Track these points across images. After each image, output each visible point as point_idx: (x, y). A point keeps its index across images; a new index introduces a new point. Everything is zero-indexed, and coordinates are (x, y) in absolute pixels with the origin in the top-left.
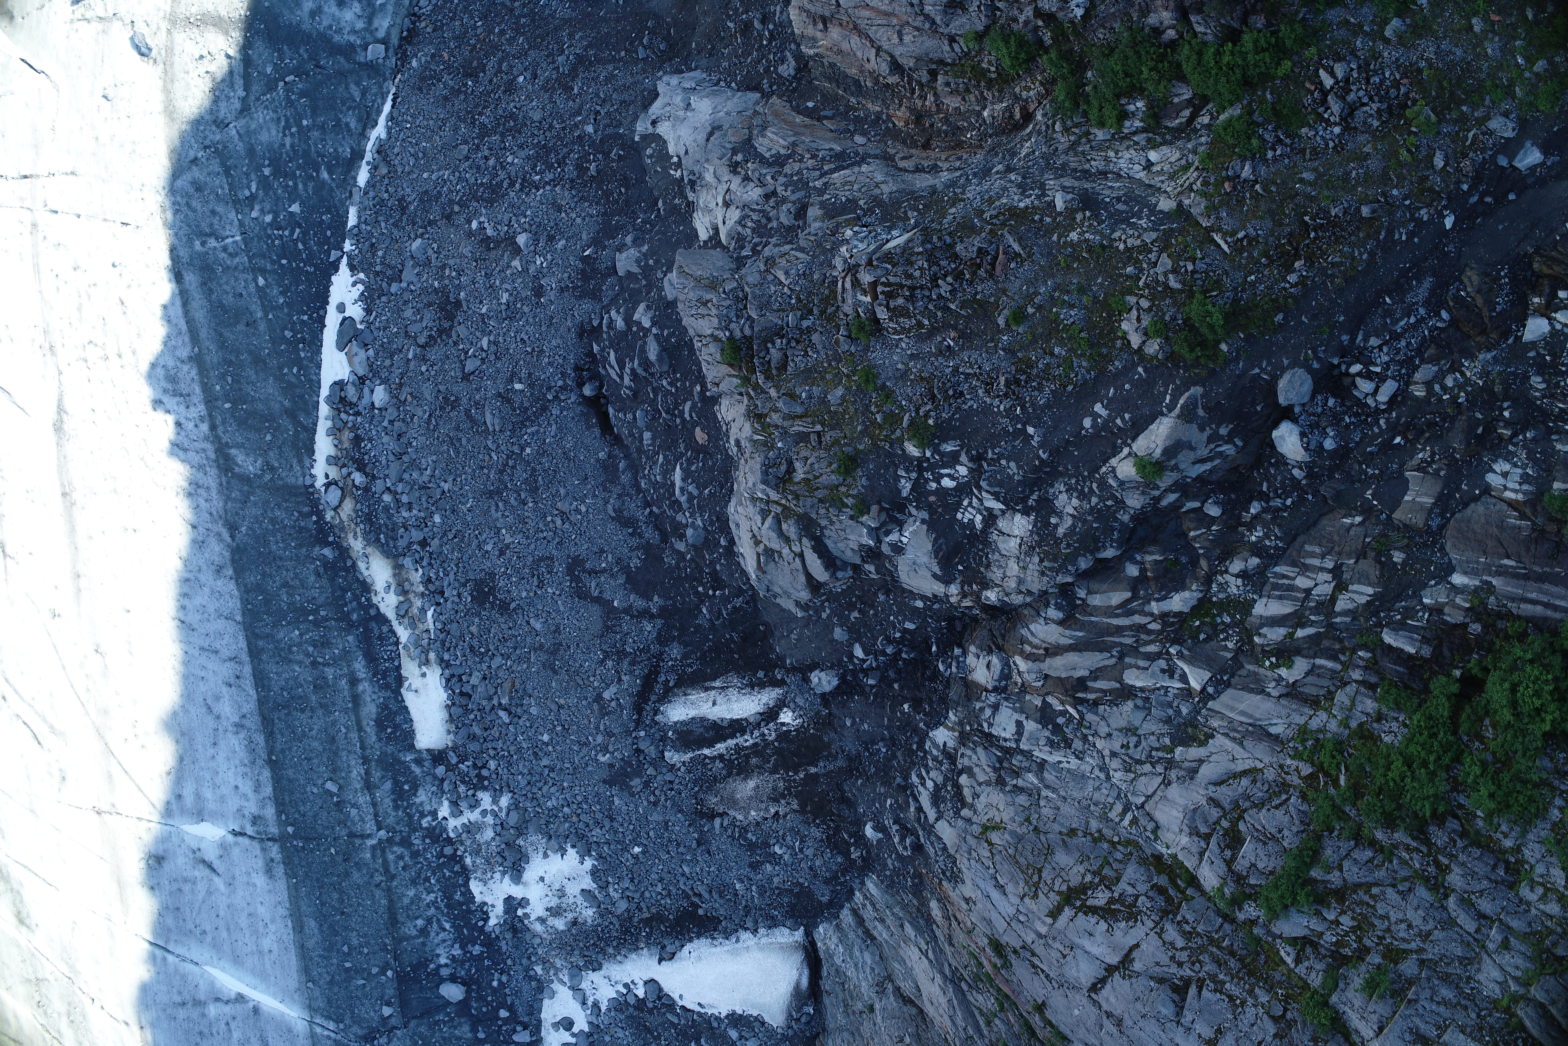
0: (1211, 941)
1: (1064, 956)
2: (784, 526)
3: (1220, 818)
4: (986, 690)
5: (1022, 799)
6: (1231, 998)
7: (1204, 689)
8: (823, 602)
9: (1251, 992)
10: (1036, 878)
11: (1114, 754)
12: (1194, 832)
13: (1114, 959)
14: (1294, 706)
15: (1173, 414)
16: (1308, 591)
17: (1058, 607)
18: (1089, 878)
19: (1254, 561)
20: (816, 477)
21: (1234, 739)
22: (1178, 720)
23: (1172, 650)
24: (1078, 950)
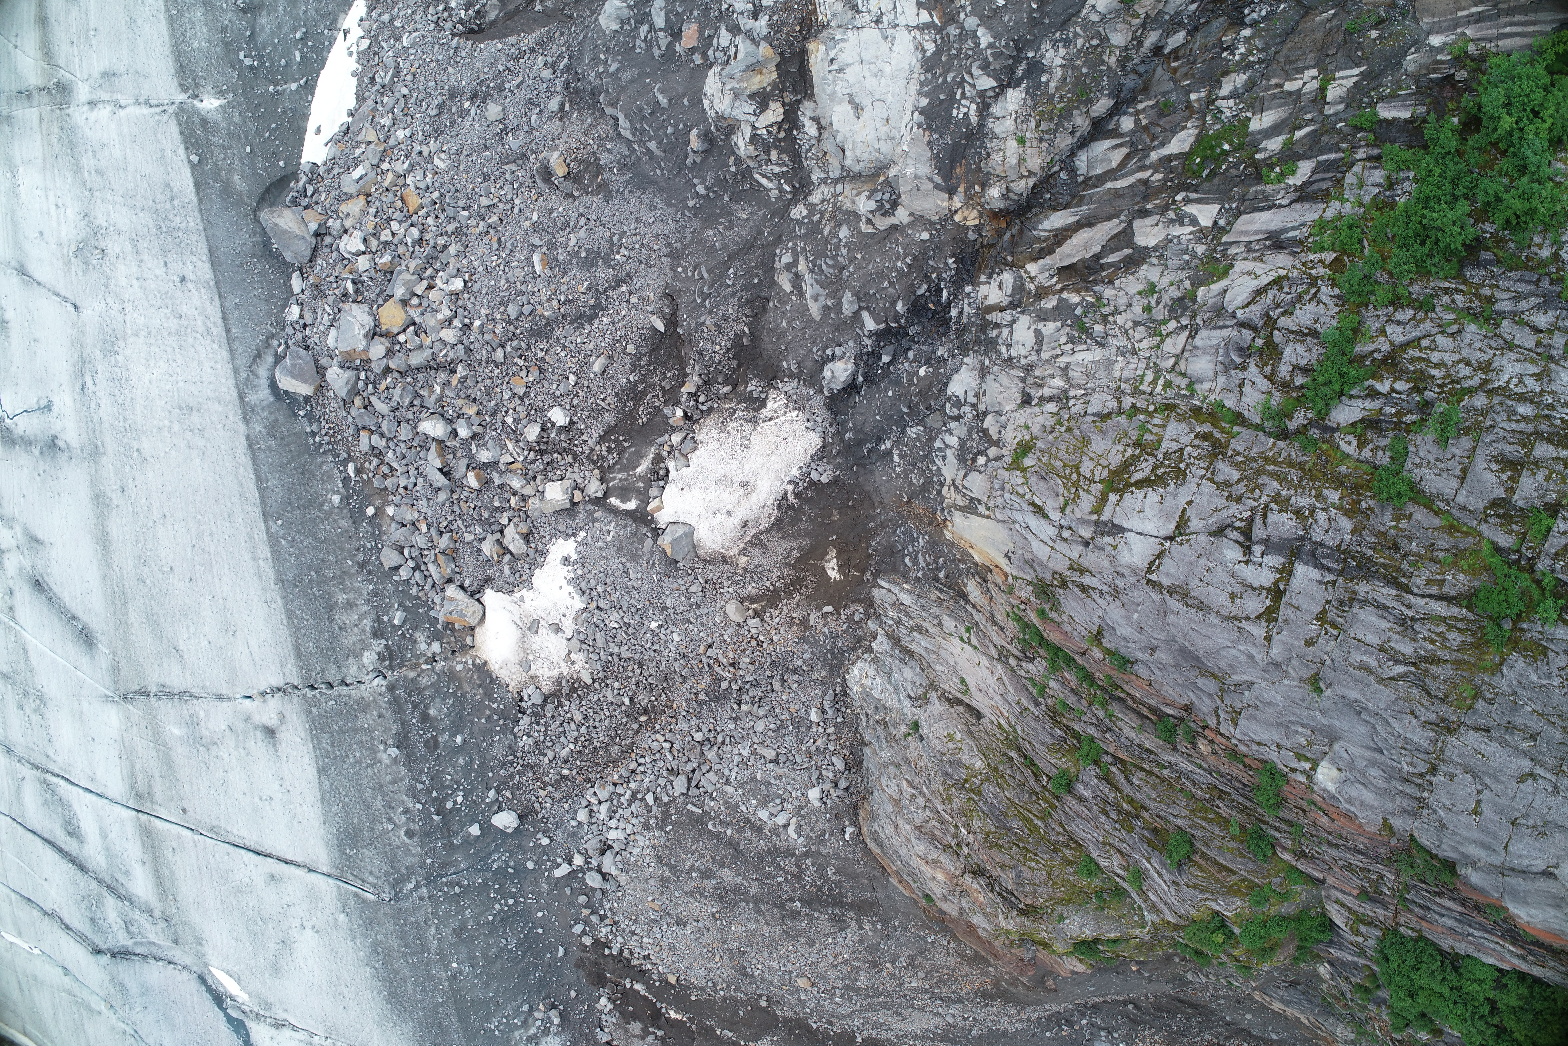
0: (1266, 459)
1: (1115, 547)
3: (1253, 340)
4: (1001, 309)
5: (1052, 407)
6: (1298, 513)
7: (1216, 223)
9: (1319, 496)
10: (1074, 477)
12: (1228, 366)
13: (1168, 529)
14: (1307, 206)
16: (1298, 92)
18: (1129, 451)
19: (1242, 79)
21: (1254, 259)
22: (1195, 262)
23: (1179, 198)
24: (1128, 535)
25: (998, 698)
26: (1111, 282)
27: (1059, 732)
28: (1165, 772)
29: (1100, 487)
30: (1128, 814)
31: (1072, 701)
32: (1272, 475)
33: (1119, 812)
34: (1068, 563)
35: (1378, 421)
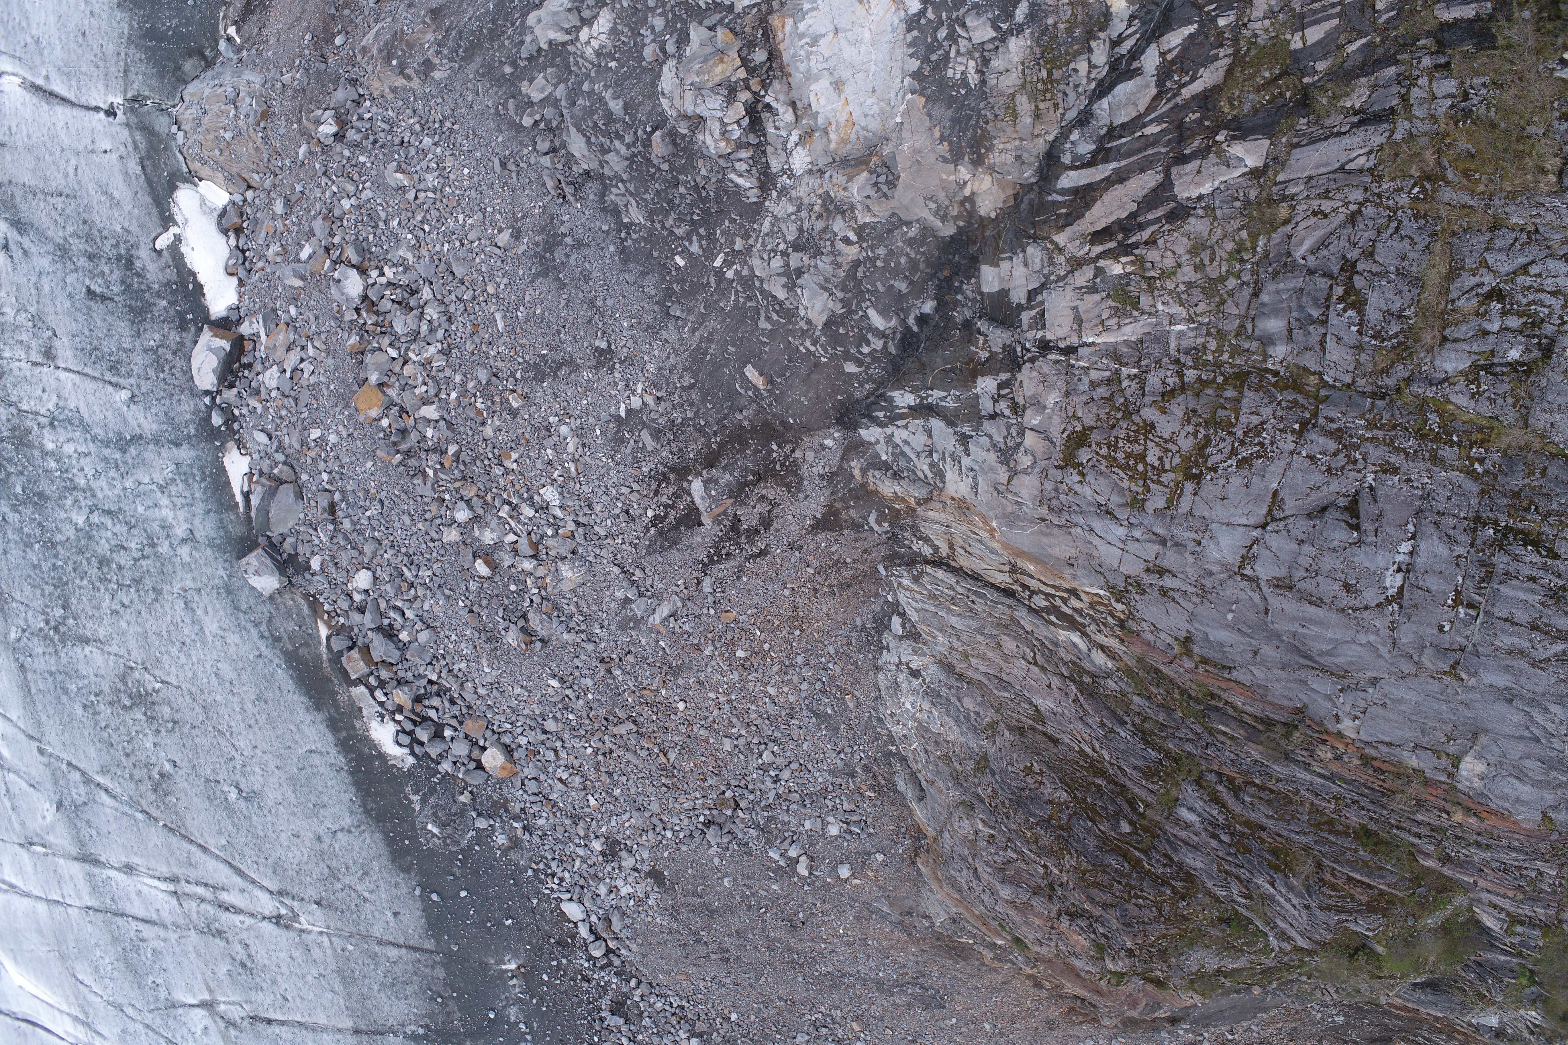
1: (1199, 543)
3: (1331, 287)
7: (1267, 161)
11: (1190, 286)
12: (1305, 321)
13: (1258, 515)
18: (1202, 432)
22: (1249, 208)
23: (1220, 138)
24: (1213, 526)
25: (1076, 722)
26: (1154, 242)
27: (1152, 753)
28: (1281, 785)
29: (1172, 476)
30: (1243, 835)
31: (1162, 716)
33: (1232, 835)
34: (1143, 565)
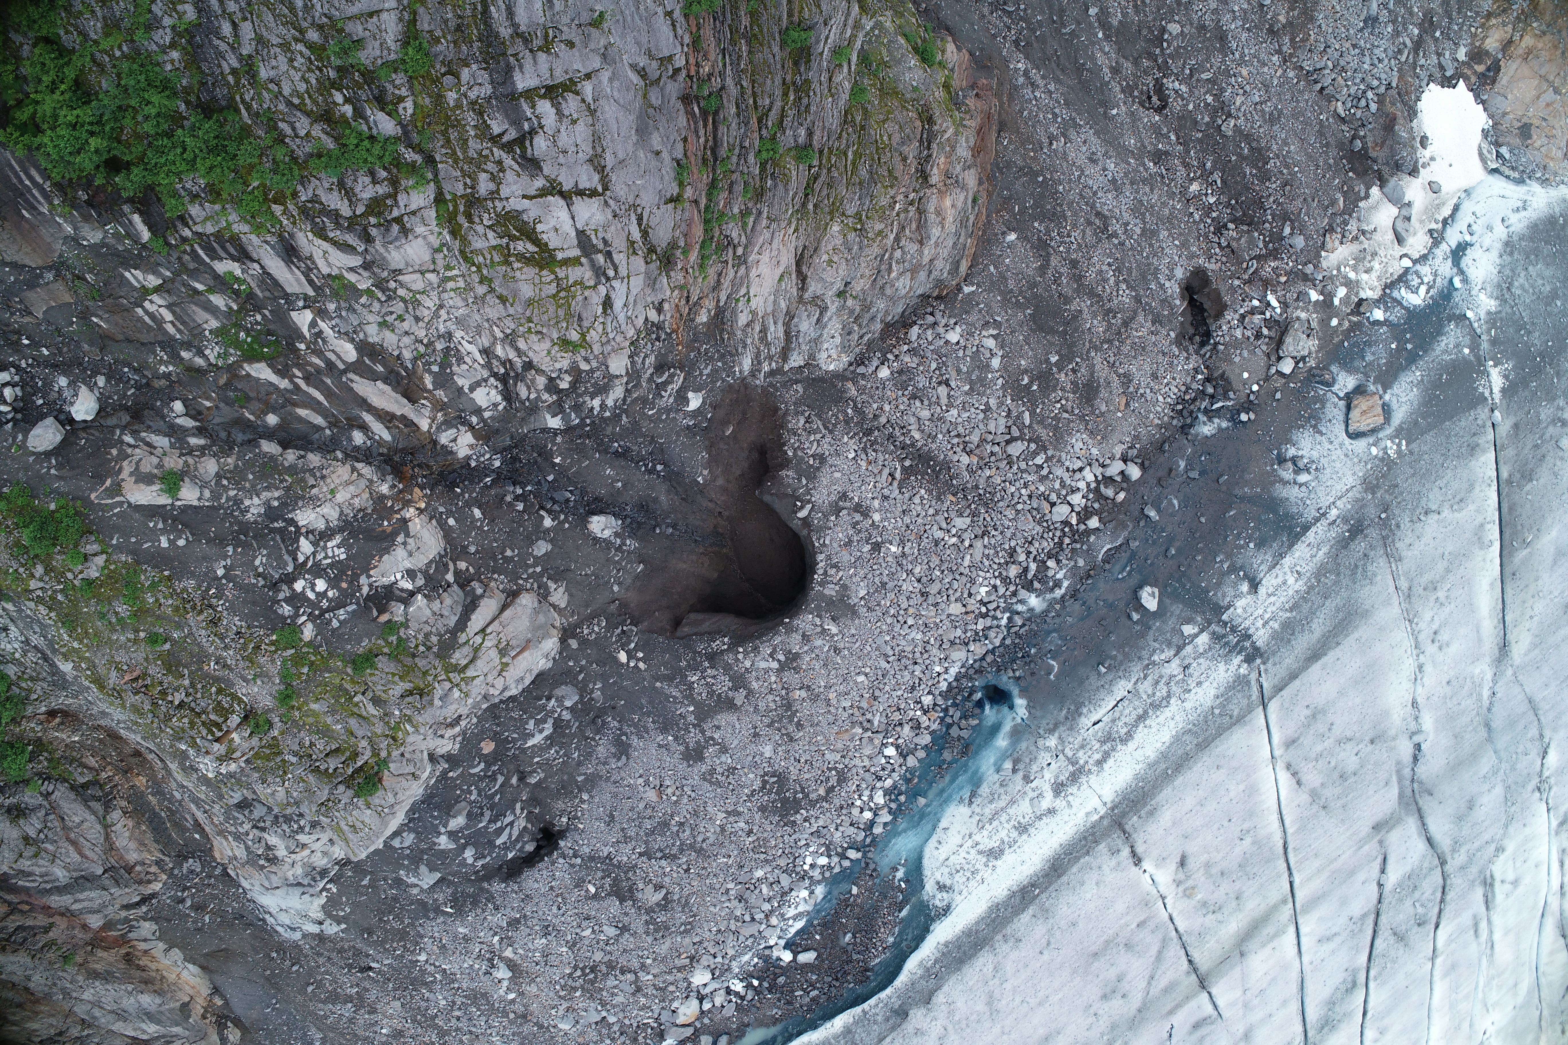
0: (456, 161)
1: (596, 231)
2: (463, 662)
3: (374, 226)
4: (472, 428)
5: (521, 344)
6: (481, 114)
7: (305, 307)
8: (526, 580)
9: (458, 106)
10: (563, 294)
11: (417, 319)
12: (405, 231)
13: (556, 201)
14: (250, 248)
15: (122, 499)
16: (169, 307)
17: (350, 439)
18: (516, 265)
19: (184, 354)
20: (394, 675)
21: (314, 263)
22: (343, 304)
23: (302, 346)
24: (580, 226)
25: (775, 245)
26: (398, 357)
27: (769, 182)
28: (744, 84)
29: (557, 270)
30: (796, 91)
31: (739, 188)
32: (465, 151)
33: (800, 99)
34: (632, 258)
35: (375, 98)
